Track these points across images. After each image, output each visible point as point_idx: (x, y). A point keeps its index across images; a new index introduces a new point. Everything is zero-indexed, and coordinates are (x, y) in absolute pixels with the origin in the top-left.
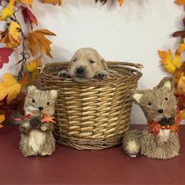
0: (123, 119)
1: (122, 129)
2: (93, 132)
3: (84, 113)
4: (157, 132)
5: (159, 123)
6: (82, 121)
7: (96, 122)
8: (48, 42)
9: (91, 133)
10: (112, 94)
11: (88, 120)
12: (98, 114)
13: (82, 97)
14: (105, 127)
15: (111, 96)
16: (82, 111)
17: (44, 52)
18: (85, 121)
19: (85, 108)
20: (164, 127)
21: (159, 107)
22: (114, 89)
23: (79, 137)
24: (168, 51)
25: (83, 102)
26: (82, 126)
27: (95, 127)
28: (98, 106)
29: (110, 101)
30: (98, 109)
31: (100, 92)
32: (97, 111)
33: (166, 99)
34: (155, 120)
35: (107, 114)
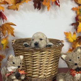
0: (54, 68)
1: (54, 73)
2: (39, 75)
3: (35, 65)
4: (74, 75)
5: (75, 70)
6: (33, 69)
7: (40, 69)
8: (12, 29)
9: (38, 75)
10: (49, 55)
11: (36, 68)
12: (41, 65)
13: (33, 57)
14: (45, 72)
15: (48, 56)
16: (33, 64)
17: (10, 34)
18: (35, 69)
19: (35, 62)
20: (78, 72)
21: (75, 62)
22: (50, 53)
23: (32, 77)
24: (69, 33)
25: (34, 59)
26: (33, 72)
27: (40, 72)
28: (41, 61)
29: (48, 59)
30: (42, 63)
31: (42, 54)
32: (41, 64)
33: (79, 58)
34: (73, 69)
35: (46, 65)
